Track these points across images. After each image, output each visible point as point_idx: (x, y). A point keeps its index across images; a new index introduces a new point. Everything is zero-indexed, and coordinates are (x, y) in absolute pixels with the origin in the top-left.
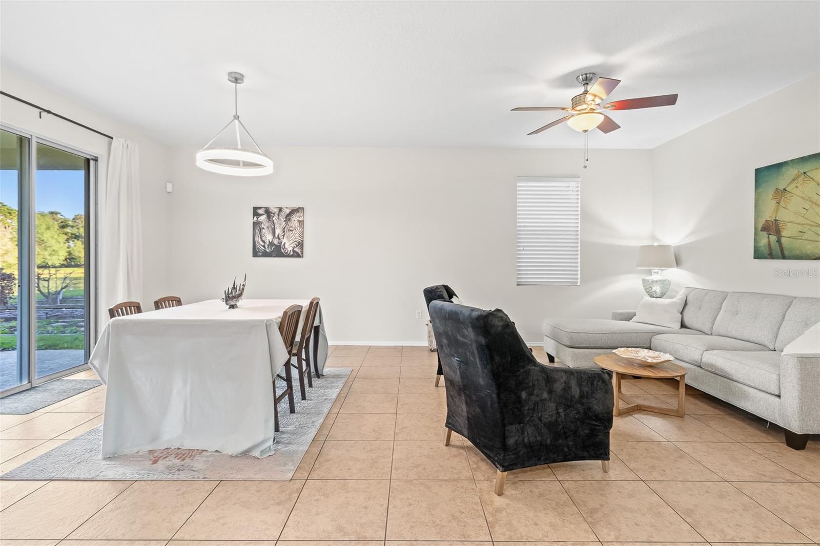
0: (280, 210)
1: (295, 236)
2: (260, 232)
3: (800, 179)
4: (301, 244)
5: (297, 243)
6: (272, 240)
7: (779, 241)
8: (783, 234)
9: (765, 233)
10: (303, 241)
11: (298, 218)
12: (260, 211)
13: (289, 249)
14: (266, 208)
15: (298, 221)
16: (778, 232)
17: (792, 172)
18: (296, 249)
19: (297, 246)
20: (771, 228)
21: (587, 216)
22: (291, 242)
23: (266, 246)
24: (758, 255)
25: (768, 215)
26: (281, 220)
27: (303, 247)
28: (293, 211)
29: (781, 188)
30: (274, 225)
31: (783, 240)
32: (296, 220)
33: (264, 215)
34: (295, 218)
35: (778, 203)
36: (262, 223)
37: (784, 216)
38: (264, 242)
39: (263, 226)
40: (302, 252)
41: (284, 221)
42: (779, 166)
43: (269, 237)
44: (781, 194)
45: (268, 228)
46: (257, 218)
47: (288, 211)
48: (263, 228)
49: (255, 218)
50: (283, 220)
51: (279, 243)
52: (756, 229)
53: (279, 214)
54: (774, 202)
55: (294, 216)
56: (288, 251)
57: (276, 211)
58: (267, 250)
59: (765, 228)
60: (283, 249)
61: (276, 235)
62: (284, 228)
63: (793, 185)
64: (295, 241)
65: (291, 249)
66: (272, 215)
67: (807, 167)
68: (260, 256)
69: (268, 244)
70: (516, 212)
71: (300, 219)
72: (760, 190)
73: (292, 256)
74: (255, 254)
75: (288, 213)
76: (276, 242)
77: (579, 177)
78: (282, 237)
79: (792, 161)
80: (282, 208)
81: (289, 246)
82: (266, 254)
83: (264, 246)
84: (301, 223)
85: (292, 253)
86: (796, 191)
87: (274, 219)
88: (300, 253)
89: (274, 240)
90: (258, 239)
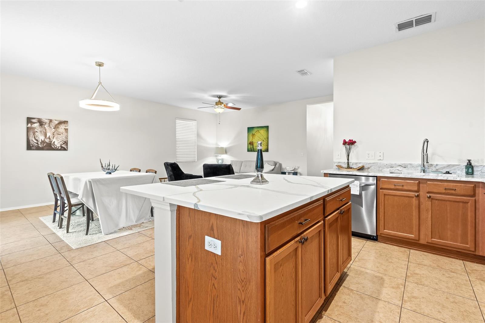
0: (51, 121)
1: (62, 138)
2: (34, 134)
3: (257, 132)
4: (66, 143)
5: (64, 142)
6: (44, 140)
7: (253, 147)
8: (254, 145)
9: (250, 145)
10: (67, 141)
11: (64, 127)
12: (34, 121)
13: (58, 146)
14: (39, 119)
15: (65, 129)
16: (253, 145)
17: (255, 130)
18: (63, 146)
19: (64, 144)
20: (251, 143)
21: (199, 136)
22: (59, 141)
23: (39, 143)
24: (248, 151)
25: (251, 140)
26: (51, 128)
27: (67, 144)
28: (61, 123)
29: (253, 133)
30: (46, 130)
31: (254, 147)
32: (63, 128)
33: (37, 123)
34: (62, 128)
35: (253, 137)
36: (35, 128)
37: (254, 141)
38: (37, 140)
39: (36, 130)
40: (67, 148)
41: (54, 128)
42: (253, 128)
43: (41, 138)
44: (253, 135)
45: (41, 132)
46: (31, 125)
47: (57, 122)
48: (37, 132)
49: (29, 125)
50: (52, 128)
51: (49, 141)
52: (248, 143)
53: (49, 124)
54: (252, 137)
55: (61, 126)
56: (57, 147)
57: (48, 121)
58: (40, 146)
59: (250, 144)
60: (53, 145)
61: (48, 136)
62: (54, 132)
63: (256, 133)
64: (62, 141)
65: (60, 145)
66: (44, 124)
67: (259, 129)
68: (33, 150)
69: (40, 141)
70: (176, 132)
71: (65, 128)
72: (249, 133)
73: (60, 150)
74: (29, 147)
75: (57, 123)
76: (47, 141)
77: (196, 121)
78: (52, 138)
79: (256, 127)
80: (52, 120)
81: (57, 143)
82: (38, 148)
83: (37, 143)
84: (66, 130)
85: (60, 148)
86: (256, 135)
87: (45, 126)
88: (66, 148)
89: (45, 139)
90: (32, 138)
